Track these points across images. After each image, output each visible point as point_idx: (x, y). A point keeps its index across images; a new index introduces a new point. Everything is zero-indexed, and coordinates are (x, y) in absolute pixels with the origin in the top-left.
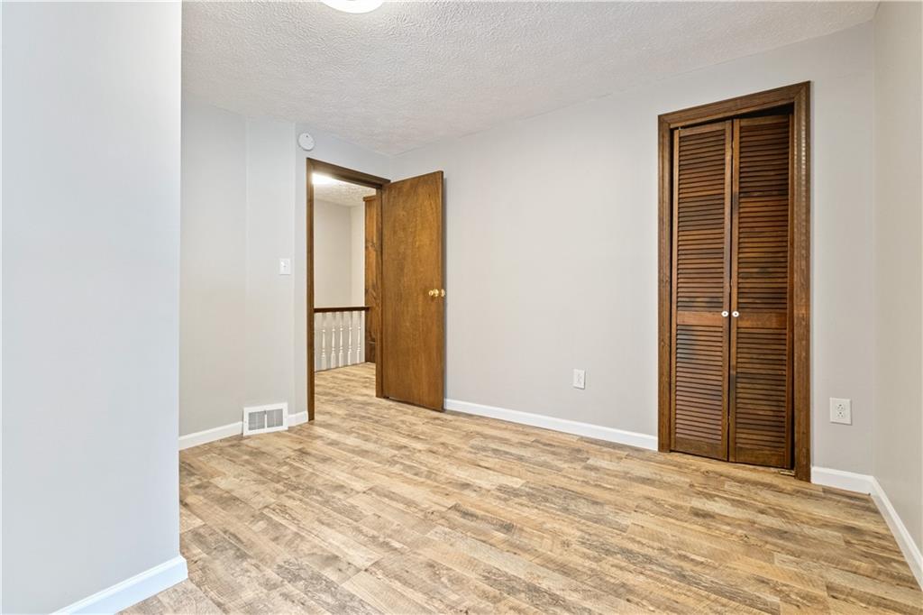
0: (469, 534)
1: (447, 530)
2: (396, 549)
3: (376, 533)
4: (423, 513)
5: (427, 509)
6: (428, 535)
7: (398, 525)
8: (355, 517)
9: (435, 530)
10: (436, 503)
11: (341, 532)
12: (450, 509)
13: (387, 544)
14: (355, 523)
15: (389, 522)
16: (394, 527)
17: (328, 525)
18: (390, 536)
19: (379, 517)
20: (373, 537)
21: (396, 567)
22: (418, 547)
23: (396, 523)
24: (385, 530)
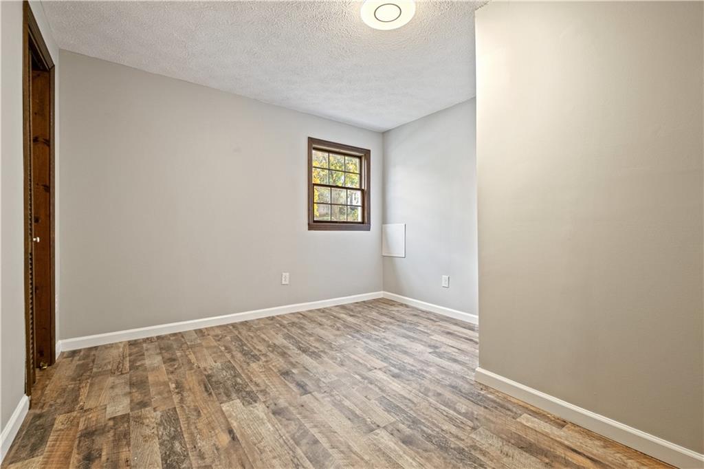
0: (311, 375)
1: (322, 379)
2: (358, 375)
3: (370, 386)
4: (332, 393)
5: (328, 396)
6: (336, 378)
7: (353, 388)
8: (386, 401)
9: (330, 381)
10: (317, 400)
11: (394, 390)
12: (310, 393)
13: (363, 378)
14: (385, 395)
15: (359, 391)
16: (356, 387)
17: (405, 398)
18: (360, 382)
19: (366, 397)
20: (371, 384)
21: (360, 367)
22: (345, 373)
23: (354, 390)
24: (363, 386)
